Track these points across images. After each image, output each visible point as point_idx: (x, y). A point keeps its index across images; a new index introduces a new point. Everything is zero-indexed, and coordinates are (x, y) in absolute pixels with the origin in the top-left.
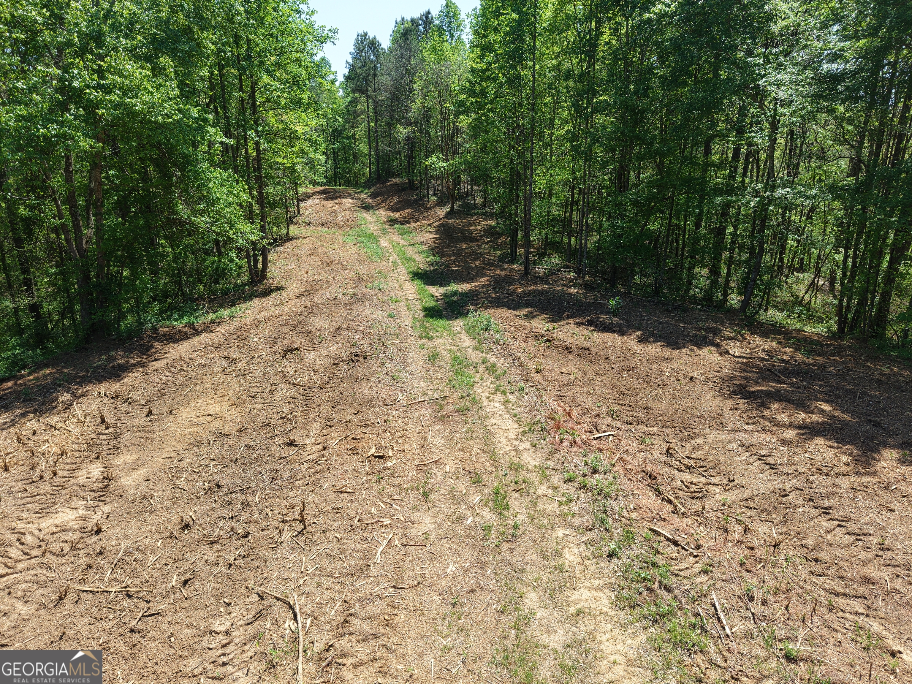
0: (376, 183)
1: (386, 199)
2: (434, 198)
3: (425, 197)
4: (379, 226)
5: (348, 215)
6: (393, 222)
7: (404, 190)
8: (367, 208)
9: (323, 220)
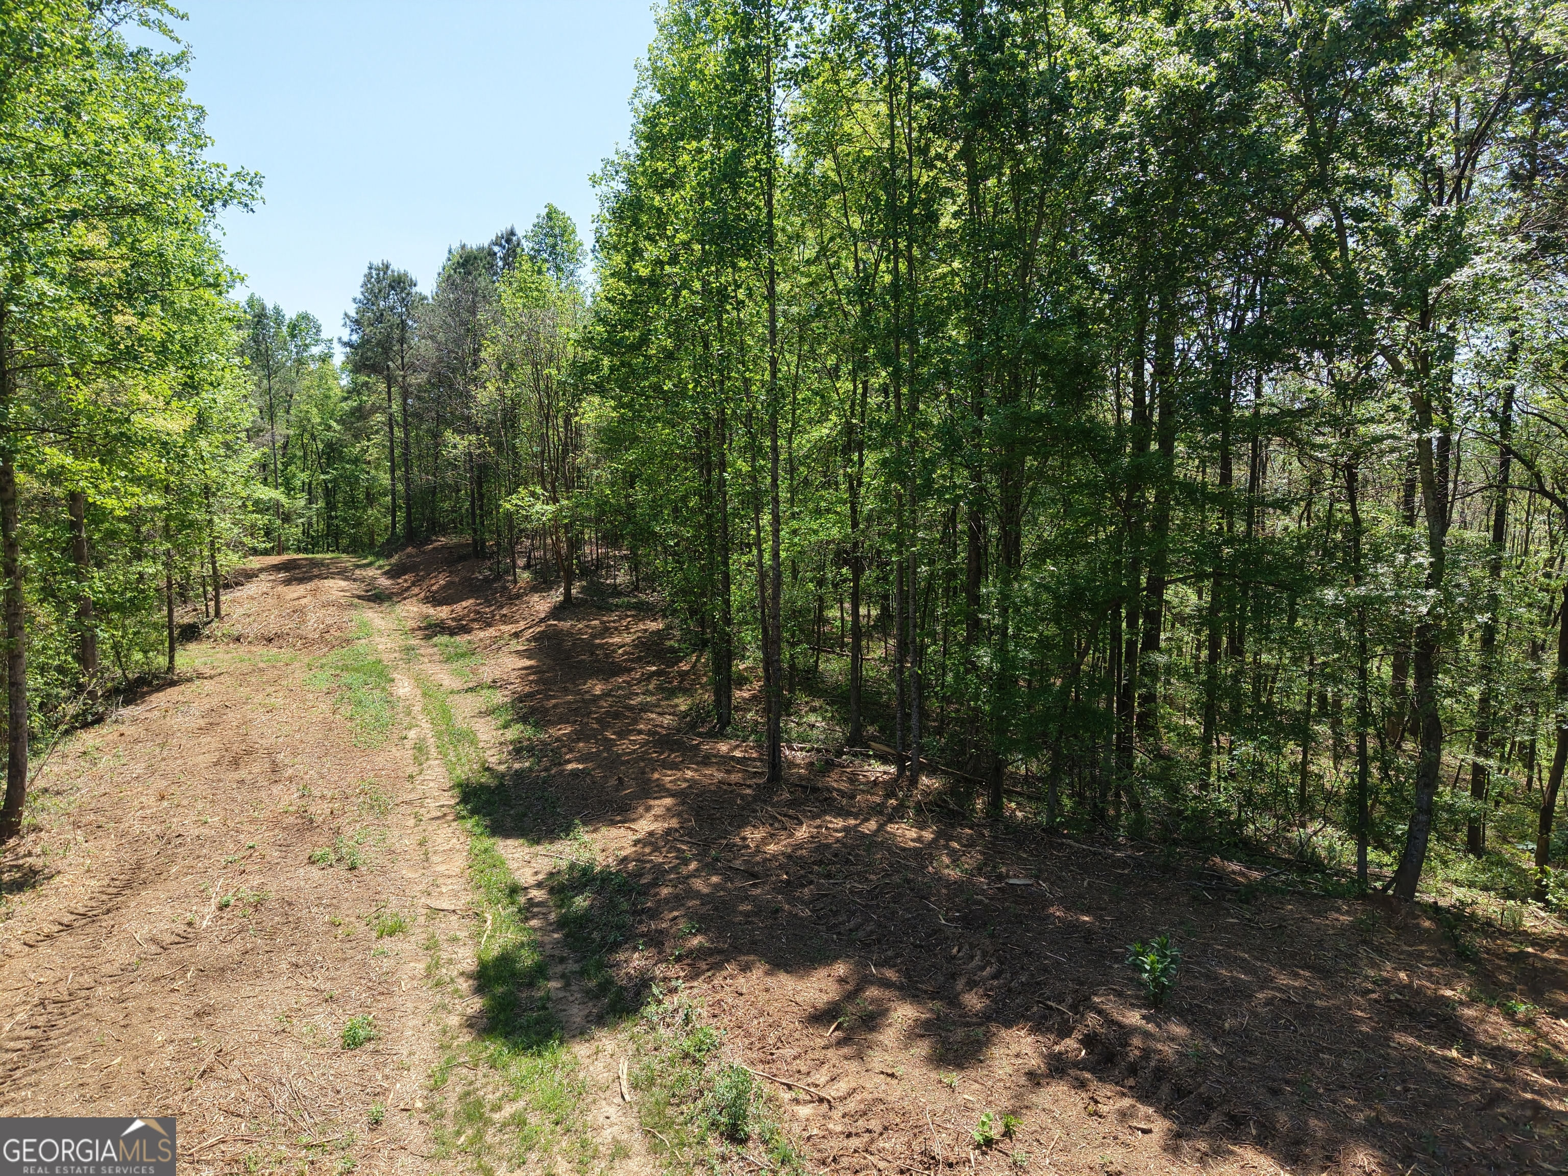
0: (403, 547)
1: (423, 579)
2: (526, 575)
3: (507, 572)
4: (401, 641)
5: (331, 616)
6: (432, 629)
7: (462, 558)
8: (377, 597)
9: (273, 629)
